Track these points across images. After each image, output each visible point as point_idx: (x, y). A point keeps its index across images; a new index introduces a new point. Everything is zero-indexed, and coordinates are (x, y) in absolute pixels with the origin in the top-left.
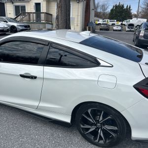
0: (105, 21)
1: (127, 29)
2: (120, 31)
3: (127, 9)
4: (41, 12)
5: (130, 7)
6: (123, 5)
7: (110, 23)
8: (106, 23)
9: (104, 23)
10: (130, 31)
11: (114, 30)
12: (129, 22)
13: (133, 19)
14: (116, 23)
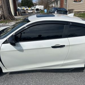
0: (22, 8)
1: (36, 12)
2: (32, 13)
8: (23, 9)
9: (22, 9)
10: (38, 13)
11: (29, 13)
12: (35, 7)
13: (37, 6)
14: (28, 8)
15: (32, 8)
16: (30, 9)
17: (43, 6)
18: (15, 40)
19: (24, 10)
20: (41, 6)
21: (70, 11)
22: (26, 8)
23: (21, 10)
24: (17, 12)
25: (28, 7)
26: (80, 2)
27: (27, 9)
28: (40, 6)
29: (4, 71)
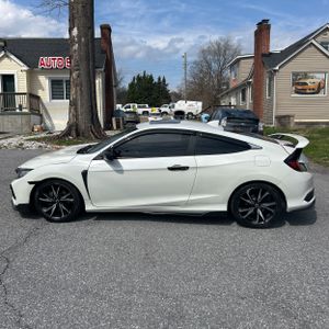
0: (129, 107)
3: (159, 83)
4: (17, 91)
5: (164, 80)
6: (151, 77)
7: (140, 111)
8: (131, 110)
9: (128, 110)
12: (173, 106)
13: (179, 102)
14: (149, 110)
15: (163, 109)
16: (156, 110)
17: (200, 104)
18: (112, 156)
19: (134, 113)
20: (194, 102)
21: (283, 120)
22: (144, 107)
23: (127, 112)
24: (114, 119)
25: (150, 106)
26: (318, 92)
27: (144, 112)
28: (189, 103)
29: (89, 207)
